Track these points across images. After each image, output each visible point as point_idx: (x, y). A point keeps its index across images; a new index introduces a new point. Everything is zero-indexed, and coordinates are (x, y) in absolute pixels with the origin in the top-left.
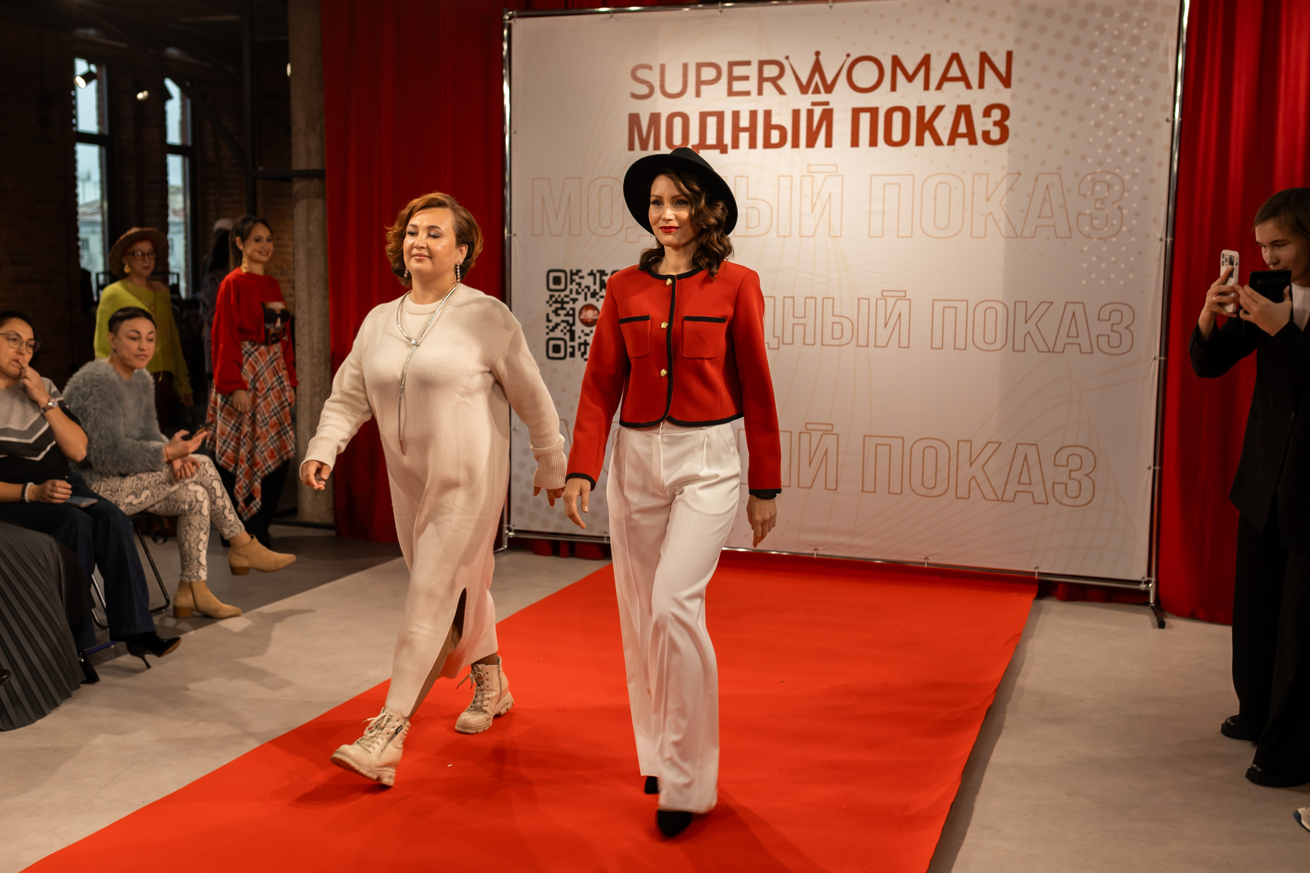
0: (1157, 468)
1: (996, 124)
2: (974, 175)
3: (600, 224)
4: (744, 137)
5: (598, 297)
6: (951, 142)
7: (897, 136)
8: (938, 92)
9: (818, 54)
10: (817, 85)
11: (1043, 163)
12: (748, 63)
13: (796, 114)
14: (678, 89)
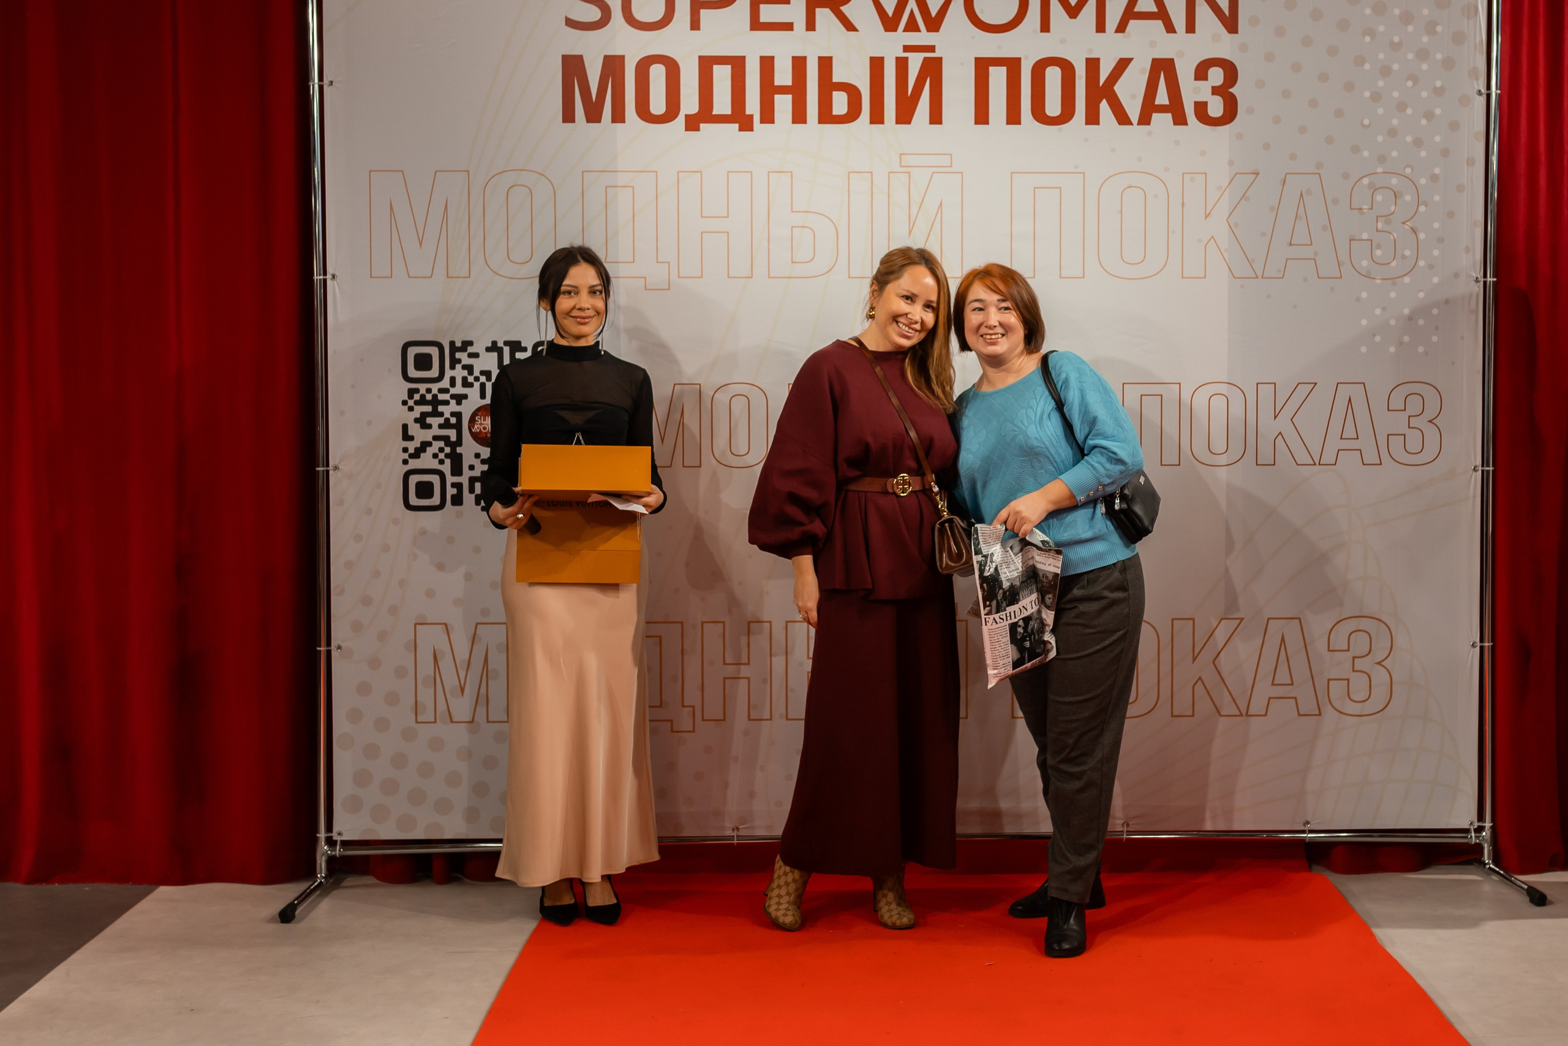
0: (1487, 644)
1: (1215, 91)
2: (1184, 176)
4: (783, 104)
6: (1145, 120)
7: (1053, 107)
8: (1120, 36)
10: (912, 17)
11: (1293, 157)
13: (877, 65)
14: (656, 13)
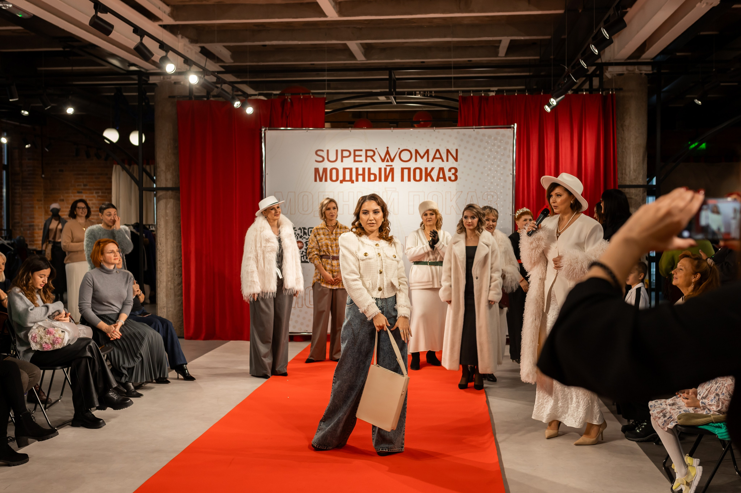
1: (453, 174)
2: (446, 192)
3: (303, 210)
4: (360, 178)
5: (302, 238)
6: (437, 180)
7: (418, 178)
8: (432, 163)
9: (388, 148)
10: (388, 159)
11: (470, 188)
12: (361, 150)
13: (380, 169)
14: (334, 159)
